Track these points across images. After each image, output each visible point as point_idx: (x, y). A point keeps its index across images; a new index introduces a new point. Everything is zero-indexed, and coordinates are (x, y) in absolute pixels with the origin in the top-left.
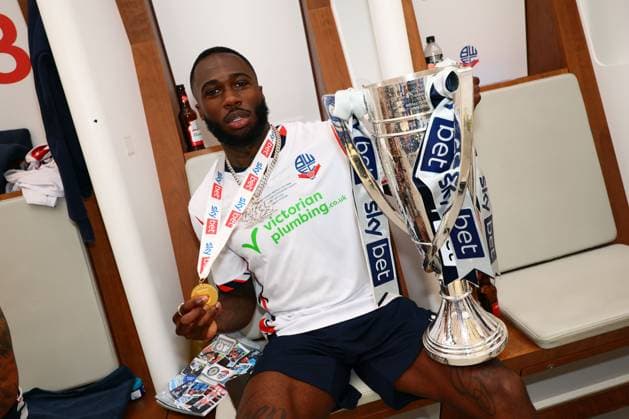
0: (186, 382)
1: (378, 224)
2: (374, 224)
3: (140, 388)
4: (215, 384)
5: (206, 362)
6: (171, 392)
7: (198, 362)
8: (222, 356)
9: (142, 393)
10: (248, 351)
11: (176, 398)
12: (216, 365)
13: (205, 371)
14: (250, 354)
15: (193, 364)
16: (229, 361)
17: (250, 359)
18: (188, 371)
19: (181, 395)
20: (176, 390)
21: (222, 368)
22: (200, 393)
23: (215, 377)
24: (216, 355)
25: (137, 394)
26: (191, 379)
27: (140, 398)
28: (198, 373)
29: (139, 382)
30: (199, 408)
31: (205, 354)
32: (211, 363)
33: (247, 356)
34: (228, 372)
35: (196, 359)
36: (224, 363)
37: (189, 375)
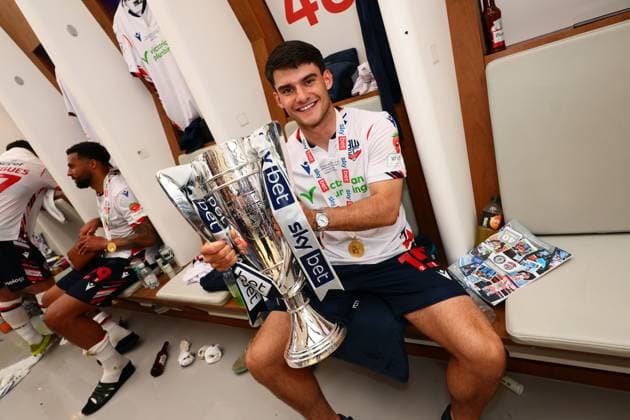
0: (474, 264)
1: (306, 239)
2: (303, 240)
4: (503, 274)
5: (492, 249)
6: (461, 268)
7: (486, 247)
8: (508, 247)
10: (536, 249)
11: (465, 275)
12: (501, 254)
13: (491, 257)
14: (537, 252)
15: (480, 248)
16: (515, 254)
17: (539, 257)
18: (475, 253)
19: (469, 273)
20: (465, 267)
21: (508, 259)
22: (488, 277)
23: (501, 266)
24: (502, 244)
26: (478, 261)
28: (485, 257)
29: (434, 249)
30: (488, 294)
31: (492, 242)
32: (498, 251)
33: (535, 253)
34: (515, 265)
35: (483, 244)
36: (510, 254)
37: (476, 257)
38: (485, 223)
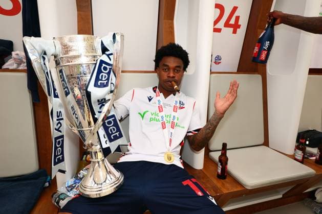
0: (75, 183)
2: (59, 125)
3: (49, 182)
5: (86, 174)
6: (66, 188)
7: (83, 173)
9: (49, 184)
11: (69, 191)
15: (80, 174)
18: (76, 177)
19: (71, 190)
20: (69, 187)
25: (47, 184)
26: (78, 181)
27: (48, 187)
28: (82, 179)
29: (48, 178)
31: (86, 169)
35: (81, 171)
37: (77, 179)
38: (84, 159)
